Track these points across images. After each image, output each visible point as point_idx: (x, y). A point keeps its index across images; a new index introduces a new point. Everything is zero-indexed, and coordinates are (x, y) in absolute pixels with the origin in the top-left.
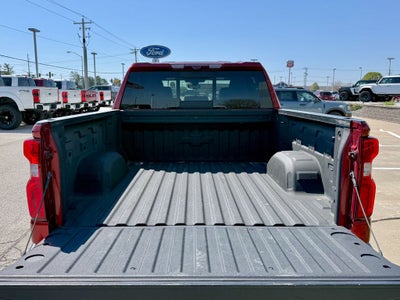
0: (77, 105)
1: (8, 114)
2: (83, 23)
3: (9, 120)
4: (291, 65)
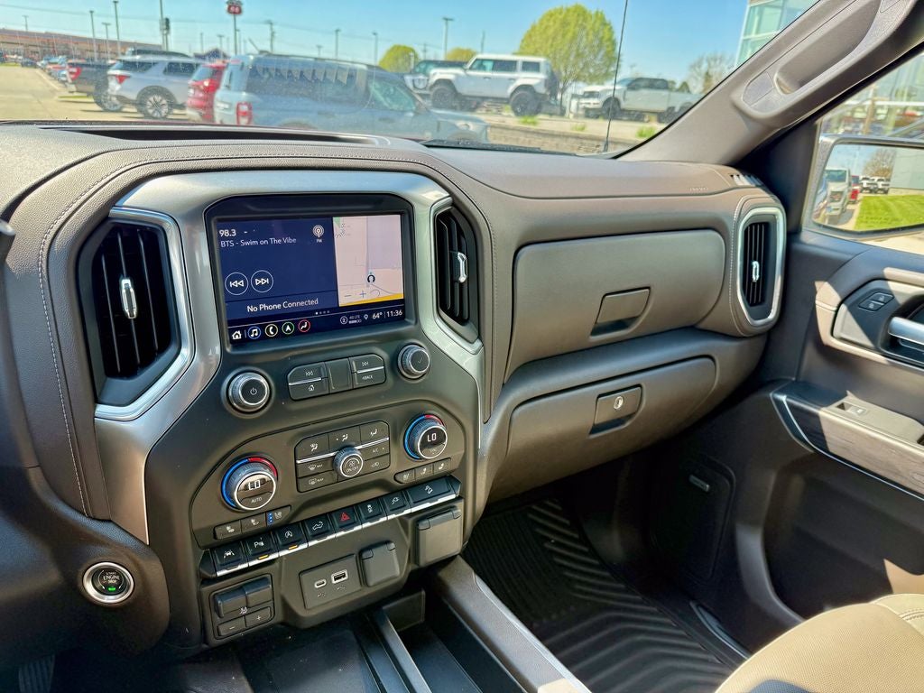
4: (237, 10)
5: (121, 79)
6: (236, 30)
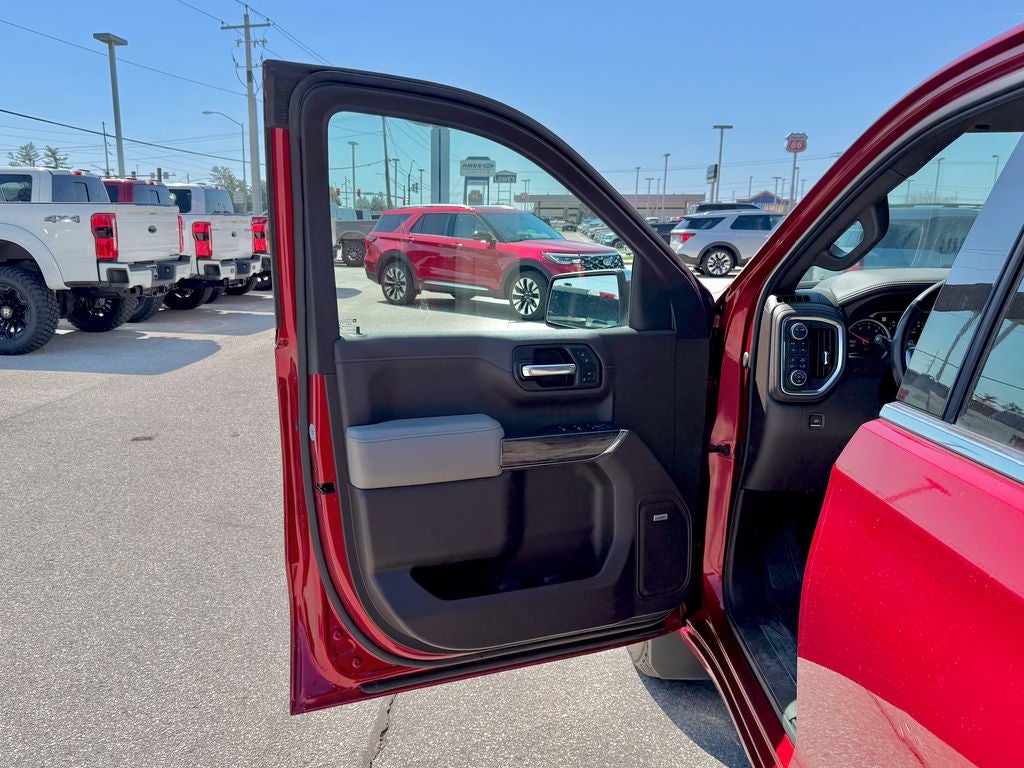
0: (242, 265)
1: (10, 299)
2: (247, 27)
3: (18, 319)
4: (800, 145)
5: (685, 237)
6: (795, 168)
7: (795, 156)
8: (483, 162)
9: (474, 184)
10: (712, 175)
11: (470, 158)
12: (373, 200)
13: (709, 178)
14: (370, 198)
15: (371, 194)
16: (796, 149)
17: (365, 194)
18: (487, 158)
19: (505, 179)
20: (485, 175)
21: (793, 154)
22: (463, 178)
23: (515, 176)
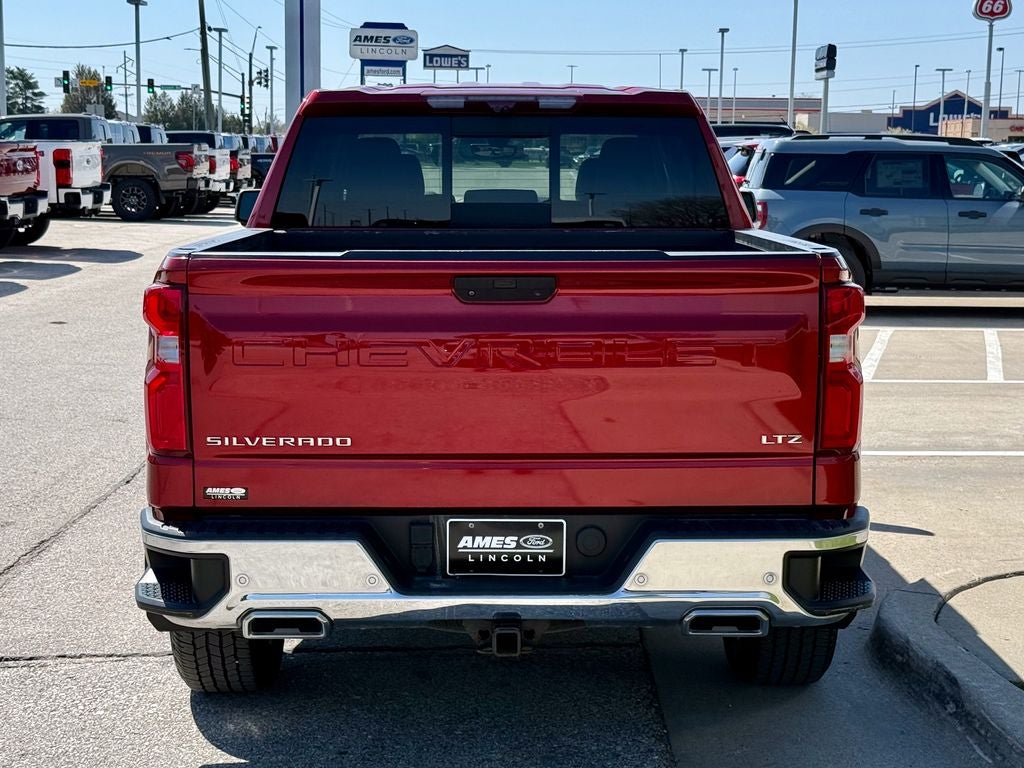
7: (991, 26)
8: (393, 33)
9: (376, 73)
10: (823, 64)
11: (367, 25)
12: (183, 98)
13: (817, 70)
14: (175, 97)
15: (174, 88)
16: (992, 13)
17: (163, 87)
18: (401, 26)
19: (445, 62)
20: (399, 57)
21: (987, 23)
22: (358, 63)
23: (467, 56)
